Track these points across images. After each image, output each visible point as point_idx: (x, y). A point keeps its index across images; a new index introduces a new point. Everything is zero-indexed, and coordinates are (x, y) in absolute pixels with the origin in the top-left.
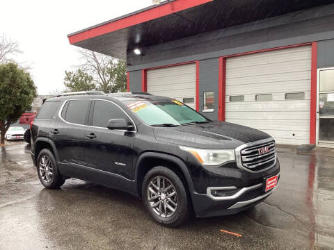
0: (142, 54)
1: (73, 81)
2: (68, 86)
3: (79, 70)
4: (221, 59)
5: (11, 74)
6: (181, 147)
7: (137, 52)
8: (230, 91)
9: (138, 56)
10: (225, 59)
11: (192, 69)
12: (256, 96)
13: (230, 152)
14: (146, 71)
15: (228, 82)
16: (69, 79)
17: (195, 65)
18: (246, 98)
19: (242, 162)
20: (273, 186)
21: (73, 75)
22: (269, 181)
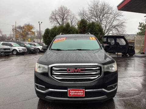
1: (143, 27)
2: (140, 29)
16: (140, 26)
19: (52, 74)
20: (80, 95)
21: (143, 24)
22: (72, 90)
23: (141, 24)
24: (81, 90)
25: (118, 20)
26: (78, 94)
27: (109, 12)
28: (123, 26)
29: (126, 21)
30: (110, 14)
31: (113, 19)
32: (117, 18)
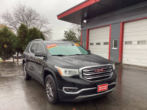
0: (87, 22)
1: (67, 35)
2: (65, 37)
3: (70, 30)
4: (122, 23)
5: (34, 32)
6: (56, 67)
7: (85, 21)
8: (125, 39)
9: (85, 23)
10: (123, 23)
11: (108, 29)
12: (138, 42)
13: (76, 70)
14: (89, 30)
15: (125, 35)
16: (66, 34)
17: (109, 27)
18: (133, 43)
19: (83, 76)
20: (105, 89)
21: (67, 32)
22: (100, 86)
23: (66, 32)
24: (105, 85)
25: (45, 26)
26: (104, 88)
27: (36, 19)
28: (50, 33)
29: (52, 29)
30: (37, 20)
31: (40, 25)
32: (44, 25)
